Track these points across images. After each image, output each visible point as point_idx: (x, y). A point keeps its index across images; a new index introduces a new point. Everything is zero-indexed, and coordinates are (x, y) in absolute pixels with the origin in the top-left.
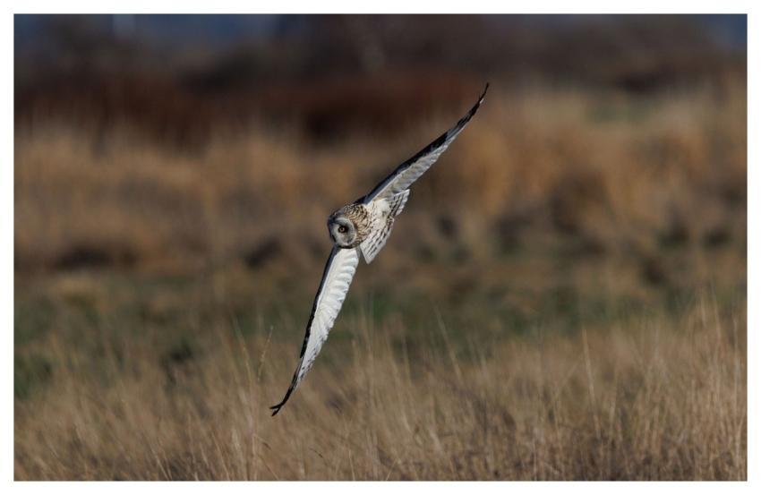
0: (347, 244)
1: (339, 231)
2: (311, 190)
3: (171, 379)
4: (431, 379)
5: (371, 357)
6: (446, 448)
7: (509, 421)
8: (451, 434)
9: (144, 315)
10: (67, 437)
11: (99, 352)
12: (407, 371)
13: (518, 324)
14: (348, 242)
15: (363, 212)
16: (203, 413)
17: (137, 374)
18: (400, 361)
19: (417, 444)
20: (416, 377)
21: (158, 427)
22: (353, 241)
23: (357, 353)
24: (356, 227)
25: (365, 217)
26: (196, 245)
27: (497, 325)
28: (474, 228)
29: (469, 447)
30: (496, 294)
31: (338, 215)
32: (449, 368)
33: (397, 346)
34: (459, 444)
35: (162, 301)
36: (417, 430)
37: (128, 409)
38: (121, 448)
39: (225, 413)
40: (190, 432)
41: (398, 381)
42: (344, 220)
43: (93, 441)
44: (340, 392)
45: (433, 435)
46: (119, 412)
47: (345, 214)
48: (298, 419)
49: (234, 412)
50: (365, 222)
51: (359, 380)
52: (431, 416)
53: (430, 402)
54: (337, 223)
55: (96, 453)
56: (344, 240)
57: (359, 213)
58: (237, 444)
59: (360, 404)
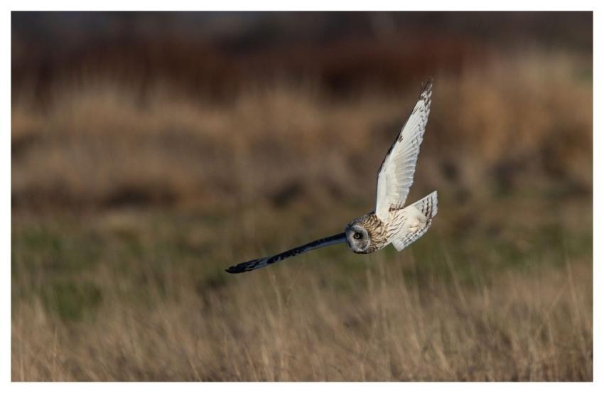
0: (361, 250)
1: (355, 238)
2: (329, 139)
3: (207, 304)
4: (437, 304)
5: (384, 284)
6: (452, 365)
7: (507, 341)
8: (456, 352)
9: (183, 248)
10: (116, 353)
11: (143, 280)
12: (417, 297)
13: (514, 257)
14: (362, 248)
15: (377, 221)
16: (236, 333)
17: (177, 299)
18: (410, 289)
19: (425, 360)
20: (424, 302)
21: (196, 345)
22: (367, 247)
23: (370, 281)
24: (370, 234)
25: (379, 225)
26: (228, 187)
27: (494, 257)
28: (473, 172)
29: (471, 363)
30: (494, 230)
31: (355, 223)
32: (453, 295)
33: (407, 274)
34: (463, 361)
35: (199, 234)
36: (425, 349)
37: (169, 328)
38: (163, 363)
39: (256, 333)
40: (225, 350)
41: (408, 305)
42: (359, 227)
43: (139, 356)
44: (358, 316)
45: (440, 352)
46: (161, 331)
47: (361, 223)
48: (320, 338)
49: (264, 333)
50: (378, 230)
51: (373, 305)
52: (438, 336)
53: (437, 323)
54: (353, 229)
55: (141, 366)
56: (358, 245)
57: (373, 222)
58: (266, 360)
59: (375, 325)
